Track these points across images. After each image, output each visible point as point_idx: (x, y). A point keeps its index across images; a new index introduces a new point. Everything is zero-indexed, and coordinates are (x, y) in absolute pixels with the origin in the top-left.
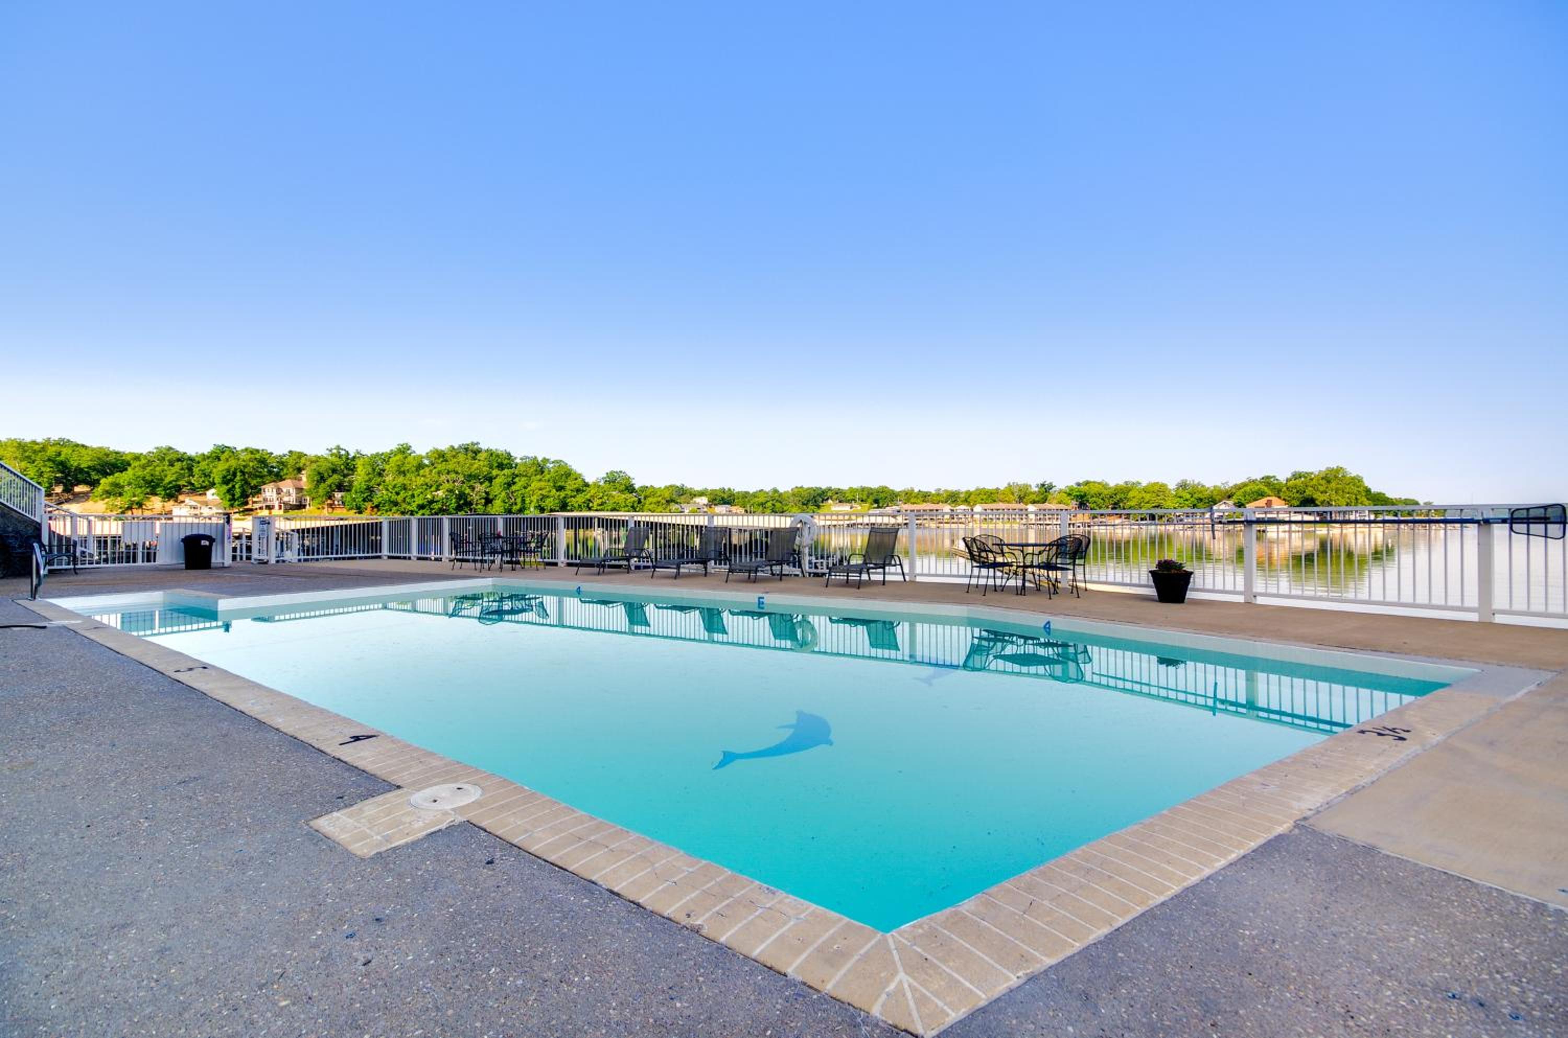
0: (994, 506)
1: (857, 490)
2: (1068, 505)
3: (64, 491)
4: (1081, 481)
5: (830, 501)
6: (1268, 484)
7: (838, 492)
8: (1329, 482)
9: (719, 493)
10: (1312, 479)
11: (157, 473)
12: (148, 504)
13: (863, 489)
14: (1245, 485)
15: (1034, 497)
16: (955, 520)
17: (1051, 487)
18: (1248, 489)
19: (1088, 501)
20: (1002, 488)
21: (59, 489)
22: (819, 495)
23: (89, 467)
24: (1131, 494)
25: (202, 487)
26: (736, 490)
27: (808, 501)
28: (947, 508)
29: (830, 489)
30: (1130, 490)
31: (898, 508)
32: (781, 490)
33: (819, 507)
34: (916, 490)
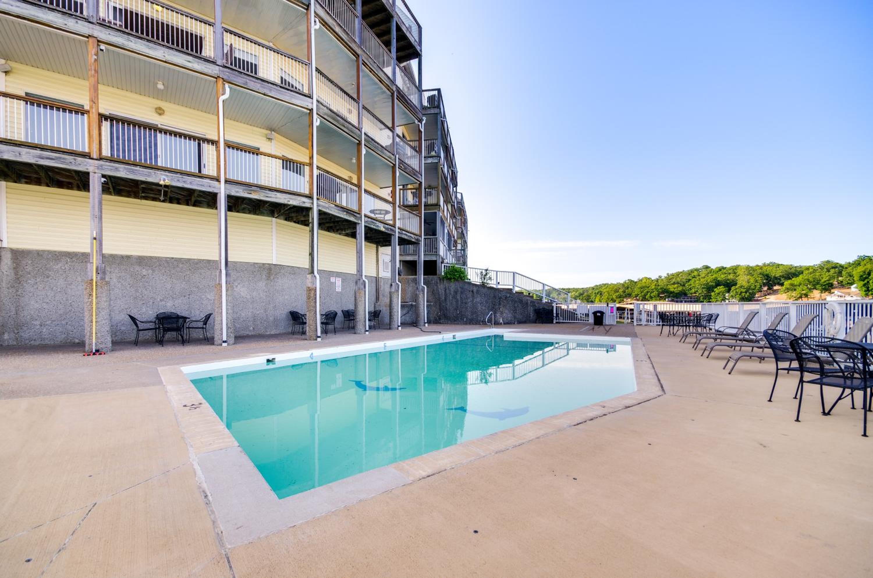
3: (768, 289)
11: (817, 277)
12: (811, 295)
21: (765, 288)
23: (780, 276)
25: (848, 283)
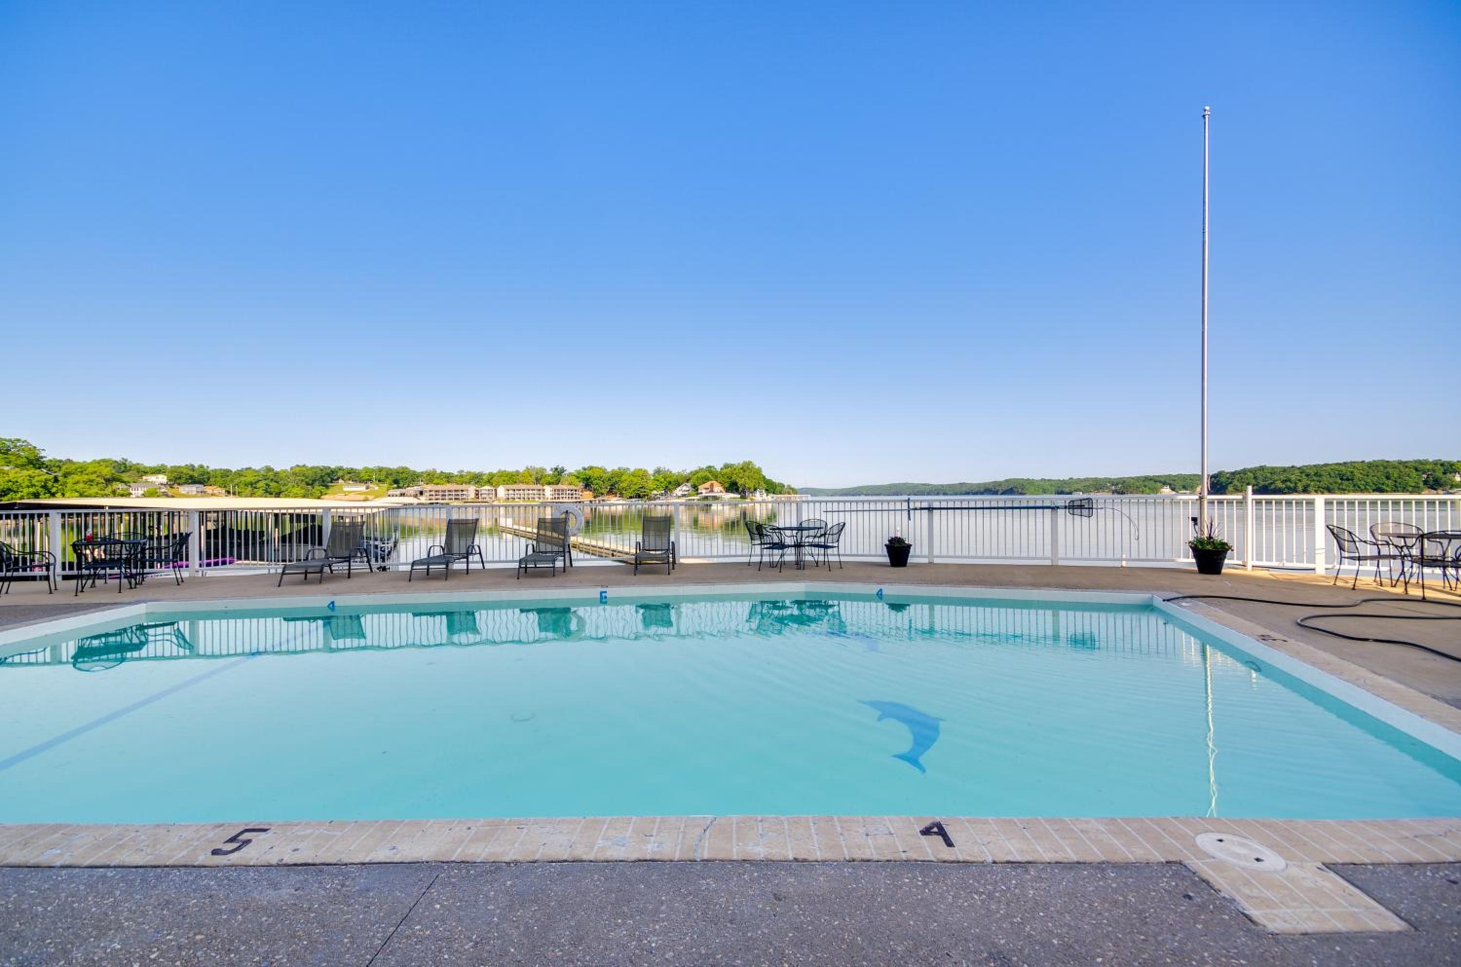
0: (515, 486)
1: (373, 470)
2: (577, 486)
4: (586, 467)
5: (340, 481)
6: (710, 472)
7: (350, 472)
8: (744, 471)
9: (185, 471)
10: (735, 469)
13: (381, 470)
14: (696, 472)
15: (549, 479)
16: (480, 500)
17: (563, 470)
18: (699, 475)
19: (592, 483)
20: (521, 471)
22: (328, 475)
24: (623, 478)
26: (211, 468)
27: (314, 481)
28: (471, 489)
29: (340, 469)
30: (622, 475)
31: (419, 488)
32: (277, 469)
33: (327, 487)
34: (438, 471)
